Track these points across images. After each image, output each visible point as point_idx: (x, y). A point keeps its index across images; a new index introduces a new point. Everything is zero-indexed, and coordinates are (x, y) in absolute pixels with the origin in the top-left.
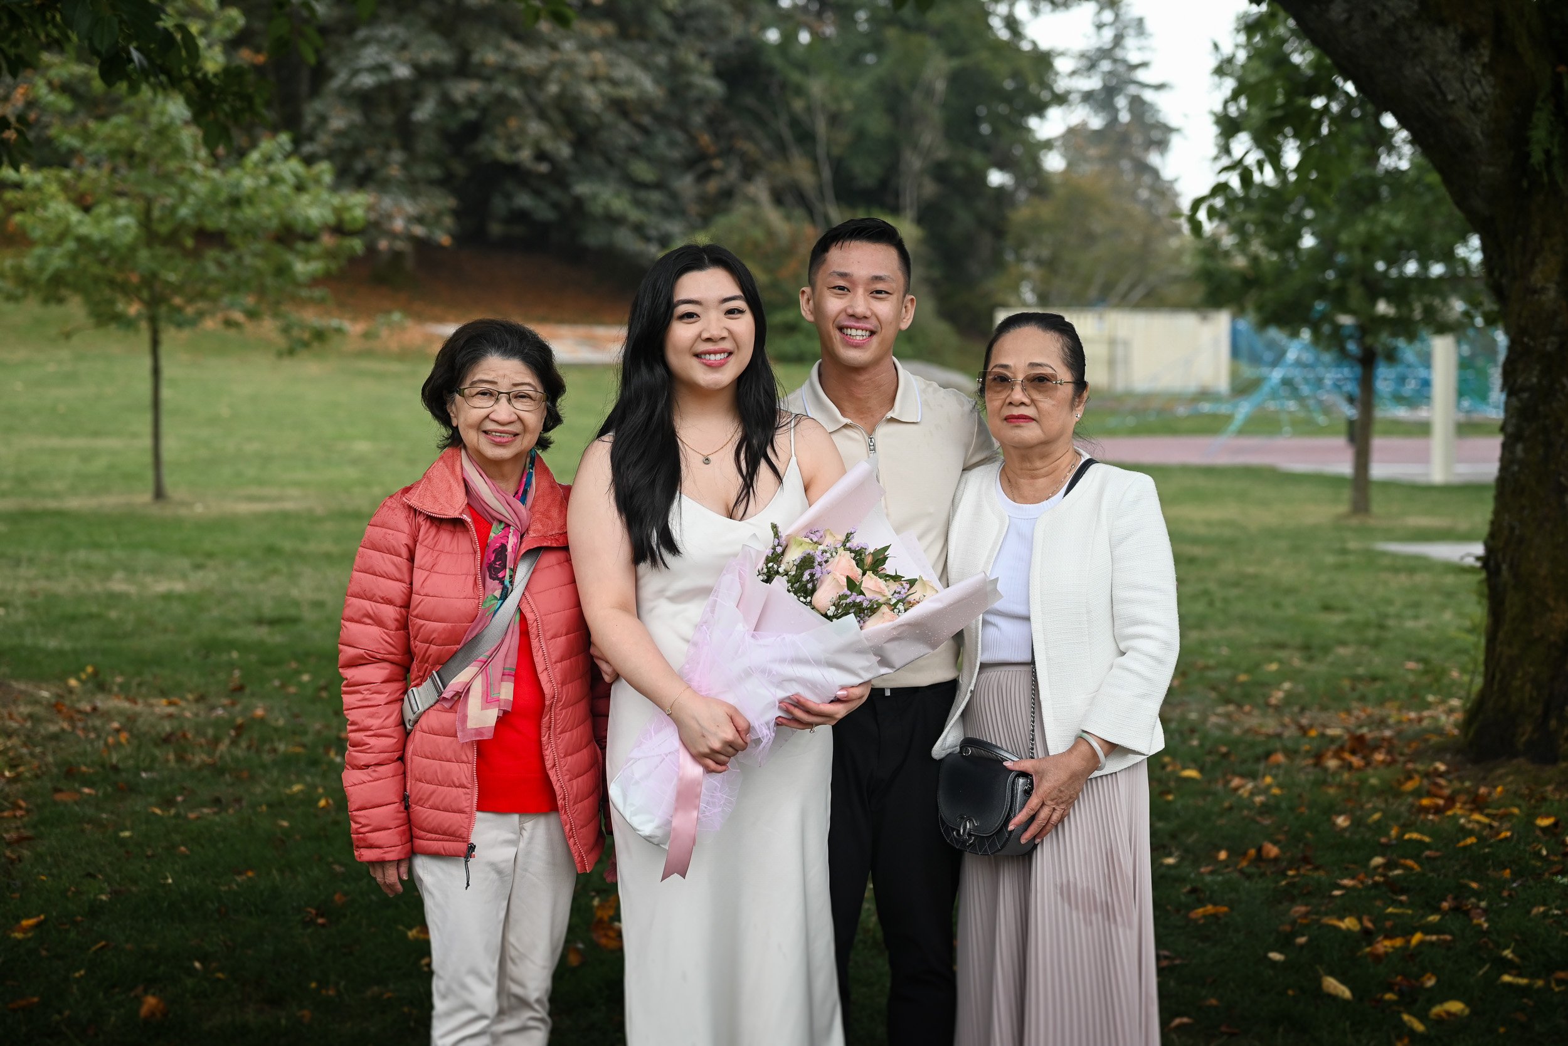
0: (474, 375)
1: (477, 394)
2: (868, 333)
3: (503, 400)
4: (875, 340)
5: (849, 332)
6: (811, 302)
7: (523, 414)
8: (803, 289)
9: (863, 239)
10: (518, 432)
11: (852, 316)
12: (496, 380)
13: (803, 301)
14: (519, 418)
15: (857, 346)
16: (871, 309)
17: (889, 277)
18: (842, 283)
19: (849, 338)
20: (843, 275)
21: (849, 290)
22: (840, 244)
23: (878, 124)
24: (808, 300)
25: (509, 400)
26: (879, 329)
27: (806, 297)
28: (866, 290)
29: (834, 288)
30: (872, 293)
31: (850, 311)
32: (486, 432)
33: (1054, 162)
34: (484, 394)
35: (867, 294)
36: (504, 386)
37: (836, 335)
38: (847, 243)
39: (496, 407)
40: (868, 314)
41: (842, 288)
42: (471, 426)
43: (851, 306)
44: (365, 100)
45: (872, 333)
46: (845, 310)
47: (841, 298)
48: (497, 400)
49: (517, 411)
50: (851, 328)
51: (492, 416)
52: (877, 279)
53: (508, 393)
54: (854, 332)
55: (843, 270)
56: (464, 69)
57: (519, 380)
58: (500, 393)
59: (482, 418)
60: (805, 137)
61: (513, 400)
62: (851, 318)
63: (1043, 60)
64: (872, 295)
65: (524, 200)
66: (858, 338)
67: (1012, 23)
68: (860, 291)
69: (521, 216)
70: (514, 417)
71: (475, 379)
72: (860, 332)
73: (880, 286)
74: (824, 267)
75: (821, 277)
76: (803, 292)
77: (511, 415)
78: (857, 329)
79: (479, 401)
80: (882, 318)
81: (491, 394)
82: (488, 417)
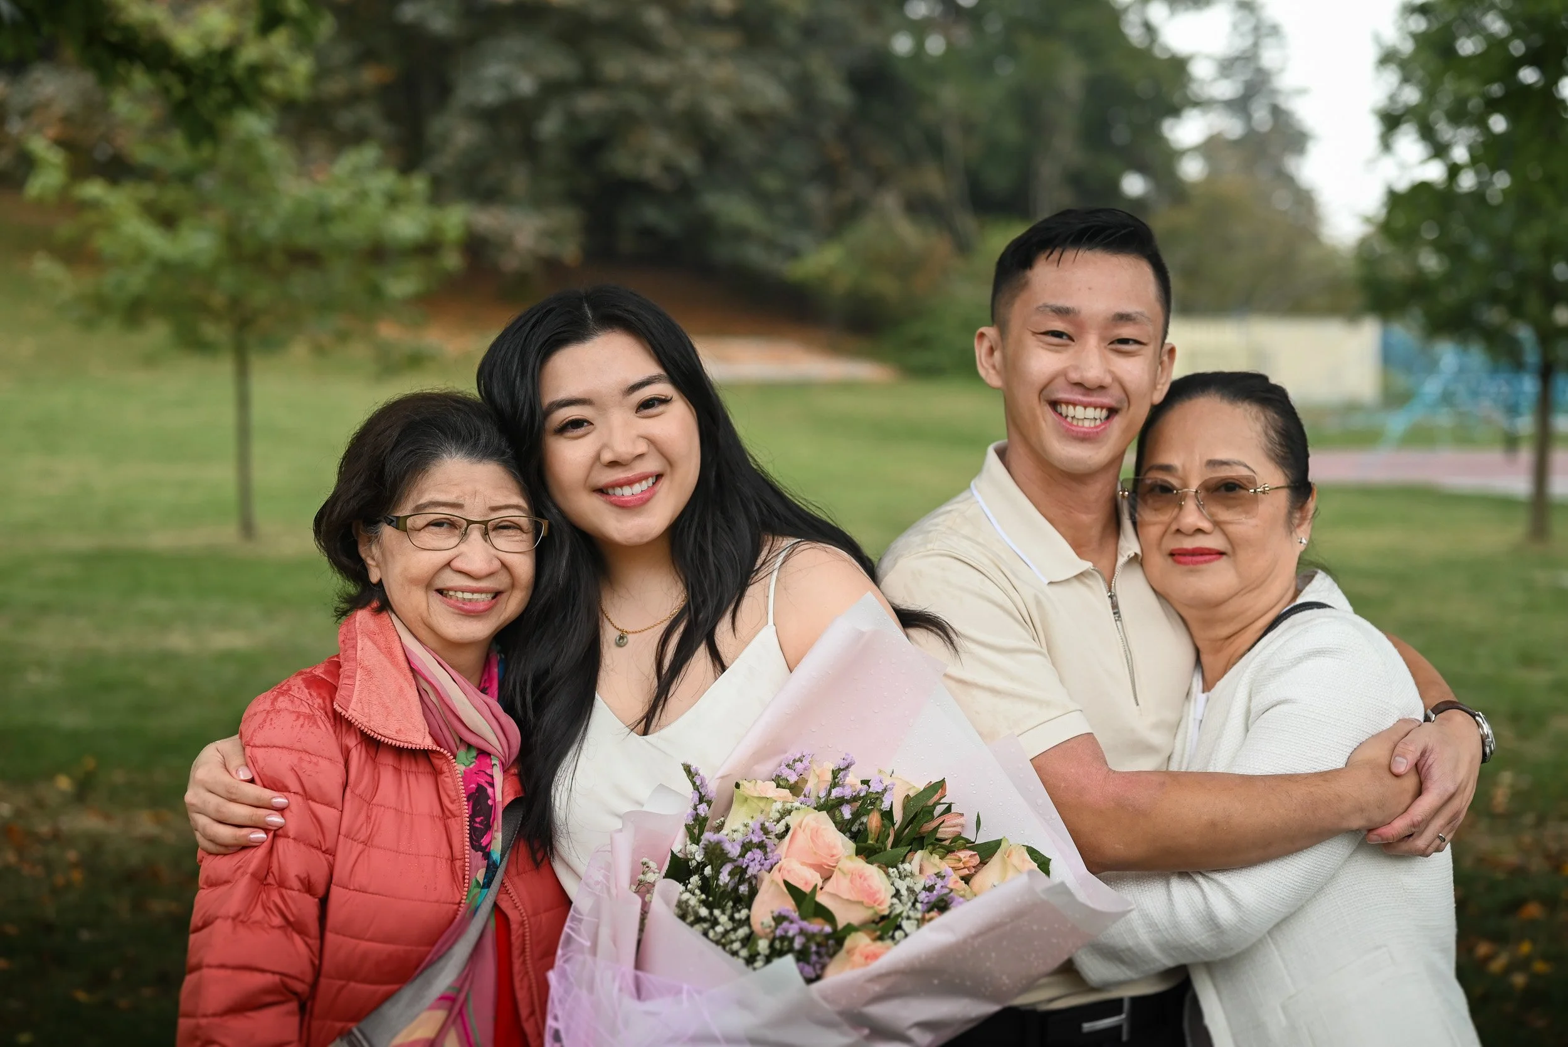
0: (421, 493)
1: (428, 525)
2: (1104, 413)
3: (475, 534)
4: (1118, 422)
5: (1070, 411)
6: (997, 355)
7: (509, 559)
8: (983, 329)
9: (1096, 247)
10: (501, 587)
11: (1078, 384)
12: (461, 501)
13: (981, 351)
14: (504, 565)
15: (1085, 438)
16: (1111, 372)
17: (1142, 314)
18: (1058, 325)
19: (1071, 424)
20: (1062, 312)
21: (1071, 338)
22: (1056, 255)
23: (1010, 132)
24: (991, 351)
25: (485, 534)
26: (1126, 404)
27: (986, 344)
28: (1102, 338)
29: (1046, 333)
30: (1112, 343)
31: (1075, 376)
32: (440, 591)
33: (1192, 169)
34: (438, 524)
35: (1103, 345)
36: (475, 510)
37: (1046, 420)
38: (1069, 255)
39: (463, 548)
40: (1108, 380)
41: (1058, 334)
42: (414, 582)
43: (1076, 368)
44: (491, 116)
45: (1112, 412)
46: (1064, 373)
47: (1057, 352)
48: (465, 535)
49: (500, 554)
50: (1075, 404)
51: (457, 564)
52: (1123, 318)
53: (485, 523)
54: (1079, 412)
55: (1062, 303)
56: (590, 81)
57: (501, 500)
58: (470, 522)
59: (438, 568)
60: (935, 146)
61: (492, 534)
62: (1076, 389)
63: (1178, 66)
64: (1113, 346)
65: (651, 215)
66: (1087, 424)
67: (1149, 29)
68: (1092, 341)
69: (648, 232)
70: (496, 564)
71: (423, 501)
72: (1091, 412)
73: (1126, 331)
74: (1024, 296)
75: (1018, 312)
76: (982, 335)
77: (491, 561)
78: (1086, 406)
79: (430, 538)
80: (1131, 386)
81: (452, 525)
82: (448, 564)
